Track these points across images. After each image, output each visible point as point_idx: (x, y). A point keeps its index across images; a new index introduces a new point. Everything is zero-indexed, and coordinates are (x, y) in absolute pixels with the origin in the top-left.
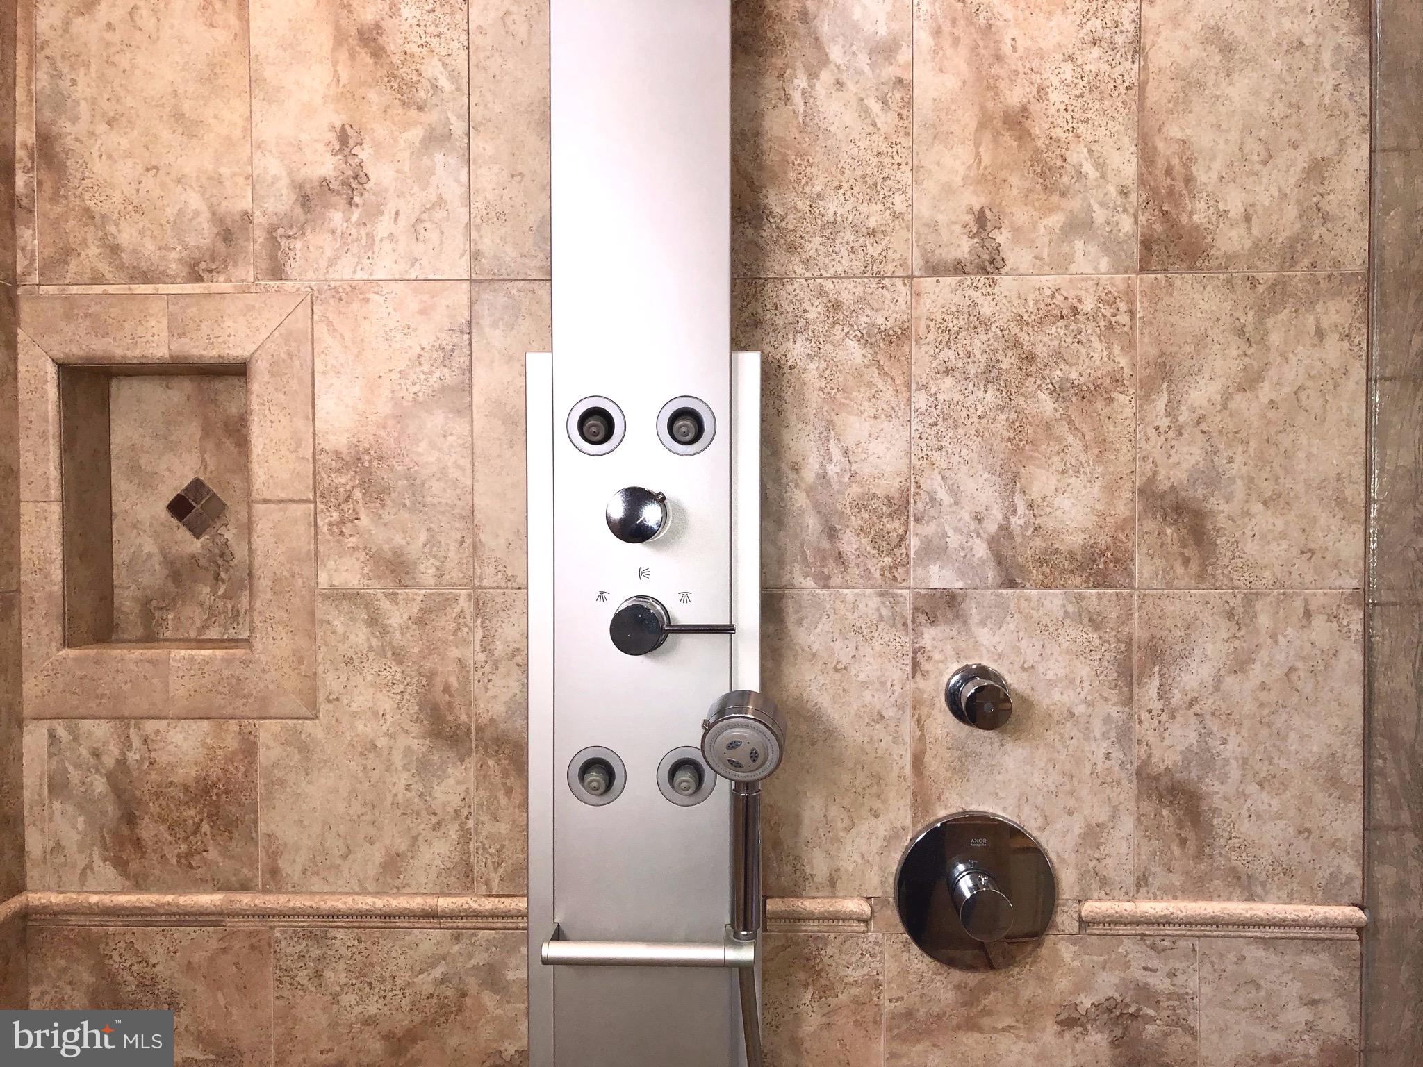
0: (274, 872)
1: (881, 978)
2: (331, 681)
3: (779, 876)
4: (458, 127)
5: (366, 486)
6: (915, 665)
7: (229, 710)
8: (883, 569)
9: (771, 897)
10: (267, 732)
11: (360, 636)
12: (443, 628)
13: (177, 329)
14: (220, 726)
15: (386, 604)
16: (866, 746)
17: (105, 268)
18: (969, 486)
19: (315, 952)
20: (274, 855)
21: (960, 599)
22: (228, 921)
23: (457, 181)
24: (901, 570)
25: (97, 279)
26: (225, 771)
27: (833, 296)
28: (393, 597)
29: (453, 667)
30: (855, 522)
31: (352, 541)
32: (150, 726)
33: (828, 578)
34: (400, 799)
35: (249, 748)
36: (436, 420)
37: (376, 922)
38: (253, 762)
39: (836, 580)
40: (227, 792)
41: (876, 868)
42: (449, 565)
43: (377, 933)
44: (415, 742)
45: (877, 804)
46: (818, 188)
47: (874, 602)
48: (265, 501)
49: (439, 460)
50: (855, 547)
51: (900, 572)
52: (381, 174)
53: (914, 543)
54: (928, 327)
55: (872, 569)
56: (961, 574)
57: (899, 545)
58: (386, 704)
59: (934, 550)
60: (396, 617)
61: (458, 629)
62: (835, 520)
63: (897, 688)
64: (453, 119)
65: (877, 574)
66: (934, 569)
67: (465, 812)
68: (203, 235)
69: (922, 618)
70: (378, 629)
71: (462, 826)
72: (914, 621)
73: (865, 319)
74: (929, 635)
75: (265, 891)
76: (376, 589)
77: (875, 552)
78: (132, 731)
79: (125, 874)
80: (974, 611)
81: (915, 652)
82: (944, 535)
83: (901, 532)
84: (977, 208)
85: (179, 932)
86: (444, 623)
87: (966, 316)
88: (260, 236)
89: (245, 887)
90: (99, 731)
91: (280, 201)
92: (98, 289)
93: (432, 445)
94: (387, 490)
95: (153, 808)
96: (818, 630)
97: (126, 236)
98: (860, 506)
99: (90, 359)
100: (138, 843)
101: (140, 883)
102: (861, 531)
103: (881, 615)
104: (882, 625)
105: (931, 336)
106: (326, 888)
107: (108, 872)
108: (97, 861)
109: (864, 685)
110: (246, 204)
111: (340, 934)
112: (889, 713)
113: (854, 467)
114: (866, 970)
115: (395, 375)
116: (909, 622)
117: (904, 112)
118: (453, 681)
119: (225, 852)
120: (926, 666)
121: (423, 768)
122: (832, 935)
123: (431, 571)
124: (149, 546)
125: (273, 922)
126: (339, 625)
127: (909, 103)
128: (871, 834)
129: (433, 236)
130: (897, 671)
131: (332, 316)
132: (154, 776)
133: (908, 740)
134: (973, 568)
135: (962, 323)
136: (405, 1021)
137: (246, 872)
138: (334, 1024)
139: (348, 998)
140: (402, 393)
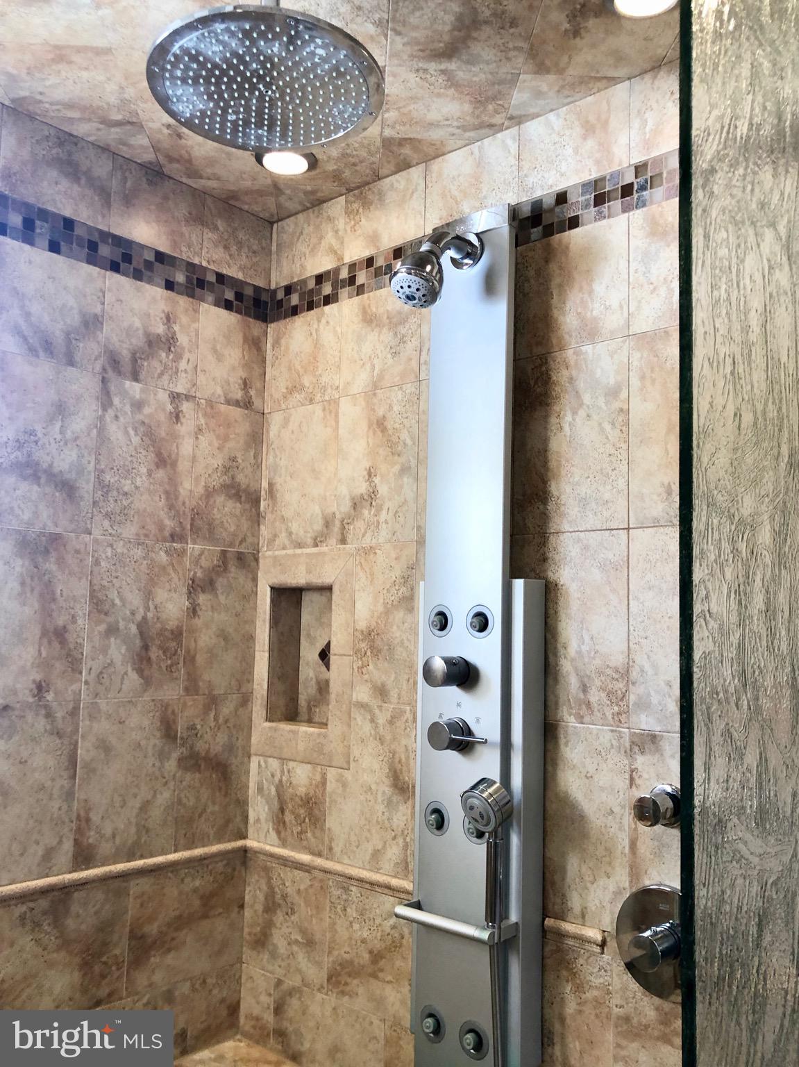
0: (331, 849)
1: (610, 988)
2: (356, 751)
3: (554, 905)
4: (413, 462)
5: (372, 647)
6: (632, 779)
7: (317, 761)
8: (613, 714)
9: (547, 917)
10: (331, 774)
11: (367, 728)
12: (400, 727)
13: (309, 572)
14: (314, 768)
15: (377, 711)
16: (603, 830)
17: (287, 543)
18: (663, 663)
19: (344, 897)
20: (331, 840)
21: (659, 739)
22: (313, 871)
23: (412, 491)
24: (624, 716)
25: (284, 548)
26: (315, 792)
27: (585, 542)
28: (380, 707)
29: (403, 749)
30: (598, 683)
31: (366, 677)
32: (291, 764)
33: (582, 717)
34: (380, 819)
35: (324, 782)
36: (399, 615)
37: (367, 886)
38: (325, 789)
39: (587, 719)
40: (316, 803)
41: (608, 912)
42: (403, 693)
43: (369, 892)
44: (385, 789)
45: (609, 869)
46: (576, 479)
47: (609, 735)
48: (335, 655)
49: (401, 636)
50: (597, 698)
51: (623, 718)
52: (383, 490)
53: (632, 698)
54: (638, 560)
55: (607, 714)
56: (659, 721)
57: (622, 700)
58: (376, 766)
59: (643, 705)
60: (382, 719)
61: (406, 729)
62: (586, 680)
63: (621, 793)
64: (411, 459)
65: (610, 717)
66: (643, 717)
67: (406, 832)
68: (318, 526)
69: (636, 749)
70: (374, 725)
71: (405, 839)
72: (631, 750)
73: (602, 555)
74: (641, 761)
75: (327, 859)
76: (374, 703)
77: (608, 702)
78: (285, 766)
79: (279, 838)
80: (667, 748)
81: (632, 771)
82: (649, 695)
83: (624, 691)
84: (666, 483)
85: (296, 872)
86: (400, 724)
87: (660, 552)
88: (337, 523)
89: (319, 855)
90: (274, 764)
91: (346, 507)
92: (284, 552)
93: (398, 627)
94: (380, 651)
95: (290, 806)
96: (576, 751)
97: (294, 527)
98: (600, 673)
99: (281, 585)
100: (284, 823)
101: (284, 843)
102: (602, 689)
103: (612, 745)
104: (613, 751)
105: (640, 565)
106: (349, 862)
107: (273, 835)
108: (271, 830)
109: (602, 789)
110: (334, 509)
111: (354, 889)
112: (617, 809)
113: (597, 647)
114: (601, 980)
115: (385, 591)
116: (628, 751)
117: (624, 428)
118: (403, 757)
119: (314, 833)
120: (638, 781)
121: (389, 803)
122: (583, 951)
123: (396, 695)
124: (311, 674)
125: (329, 876)
126: (359, 720)
127: (627, 423)
128: (605, 889)
129: (402, 519)
130: (622, 783)
131: (363, 561)
132: (290, 790)
133: (627, 828)
134: (667, 717)
135: (658, 557)
136: (378, 945)
137: (321, 847)
138: (350, 938)
139: (356, 926)
140: (387, 600)
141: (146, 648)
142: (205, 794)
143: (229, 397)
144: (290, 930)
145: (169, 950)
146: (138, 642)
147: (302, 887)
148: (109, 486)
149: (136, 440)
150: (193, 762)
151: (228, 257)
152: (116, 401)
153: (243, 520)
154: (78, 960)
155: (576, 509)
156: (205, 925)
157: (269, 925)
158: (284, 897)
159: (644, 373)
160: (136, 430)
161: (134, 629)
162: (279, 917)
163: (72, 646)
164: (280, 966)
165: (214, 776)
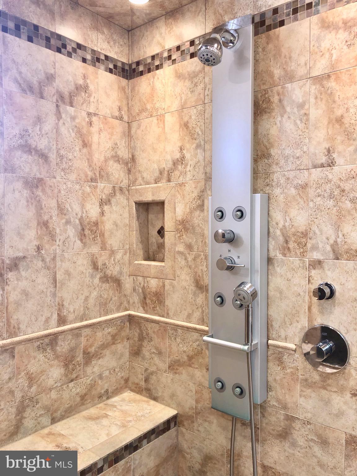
0: (168, 314)
1: (299, 368)
2: (178, 272)
3: (272, 334)
4: (202, 143)
5: (184, 228)
6: (309, 281)
7: (161, 277)
8: (300, 253)
9: (269, 339)
10: (167, 282)
11: (183, 263)
12: (198, 262)
13: (153, 195)
14: (159, 280)
15: (188, 255)
16: (295, 302)
17: (142, 182)
18: (325, 229)
19: (175, 334)
20: (168, 310)
21: (322, 262)
22: (160, 323)
23: (202, 156)
24: (305, 253)
25: (141, 185)
26: (160, 290)
27: (287, 176)
28: (189, 254)
29: (200, 271)
30: (293, 239)
31: (182, 241)
32: (148, 278)
33: (286, 254)
34: (190, 301)
35: (164, 286)
36: (197, 213)
37: (186, 329)
38: (165, 289)
39: (288, 255)
40: (160, 295)
41: (297, 337)
42: (199, 247)
43: (186, 331)
44: (193, 288)
45: (298, 319)
46: (283, 147)
47: (298, 262)
48: (167, 231)
49: (198, 222)
50: (293, 246)
51: (305, 254)
52: (188, 156)
53: (309, 245)
54: (313, 183)
55: (298, 252)
56: (322, 255)
57: (305, 246)
58: (188, 278)
59: (315, 248)
60: (190, 258)
61: (201, 262)
62: (287, 238)
63: (304, 287)
64: (202, 141)
65: (299, 254)
66: (315, 253)
67: (202, 306)
68: (157, 174)
69: (311, 267)
70: (186, 261)
71: (202, 309)
72: (309, 268)
73: (296, 182)
74: (313, 272)
75: (166, 318)
76: (186, 252)
77: (298, 248)
78: (145, 280)
79: (144, 310)
80: (326, 266)
81: (309, 277)
82: (318, 243)
83: (305, 242)
84: (327, 148)
85: (152, 324)
86: (199, 260)
87: (324, 179)
88: (166, 173)
89: (163, 316)
90: (140, 279)
91: (170, 165)
92: (140, 187)
93: (197, 218)
94: (188, 229)
95: (149, 297)
96: (283, 269)
97: (145, 175)
98: (294, 235)
99: (140, 201)
100: (146, 303)
101: (146, 312)
102: (295, 242)
103: (300, 266)
104: (300, 268)
105: (314, 186)
106: (177, 319)
107: (141, 309)
108: (140, 307)
109: (295, 285)
110: (164, 166)
111: (179, 330)
112: (302, 294)
113: (293, 223)
114: (294, 365)
115: (190, 203)
116: (308, 268)
117: (307, 122)
118: (200, 274)
119: (160, 308)
120: (312, 281)
121: (194, 294)
122: (286, 353)
123: (196, 248)
124: (154, 241)
125: (167, 325)
126: (179, 259)
127: (308, 120)
128: (296, 327)
129: (197, 170)
130: (304, 282)
131: (179, 189)
132: (148, 290)
133: (307, 302)
134: (326, 253)
135: (323, 181)
136: (191, 353)
137: (163, 313)
138: (178, 351)
139: (181, 345)
140: (191, 207)
141: (83, 230)
142: (111, 293)
143: (113, 114)
144: (150, 348)
145: (99, 358)
146: (80, 227)
147: (156, 330)
148: (62, 156)
149: (73, 135)
150: (106, 279)
151: (110, 47)
152: (63, 116)
153: (121, 172)
154: (62, 364)
155: (283, 161)
156: (113, 347)
157: (141, 346)
158: (148, 334)
159: (317, 96)
160: (73, 130)
161: (77, 222)
162: (145, 343)
163: (51, 229)
164: (146, 363)
165: (115, 285)
